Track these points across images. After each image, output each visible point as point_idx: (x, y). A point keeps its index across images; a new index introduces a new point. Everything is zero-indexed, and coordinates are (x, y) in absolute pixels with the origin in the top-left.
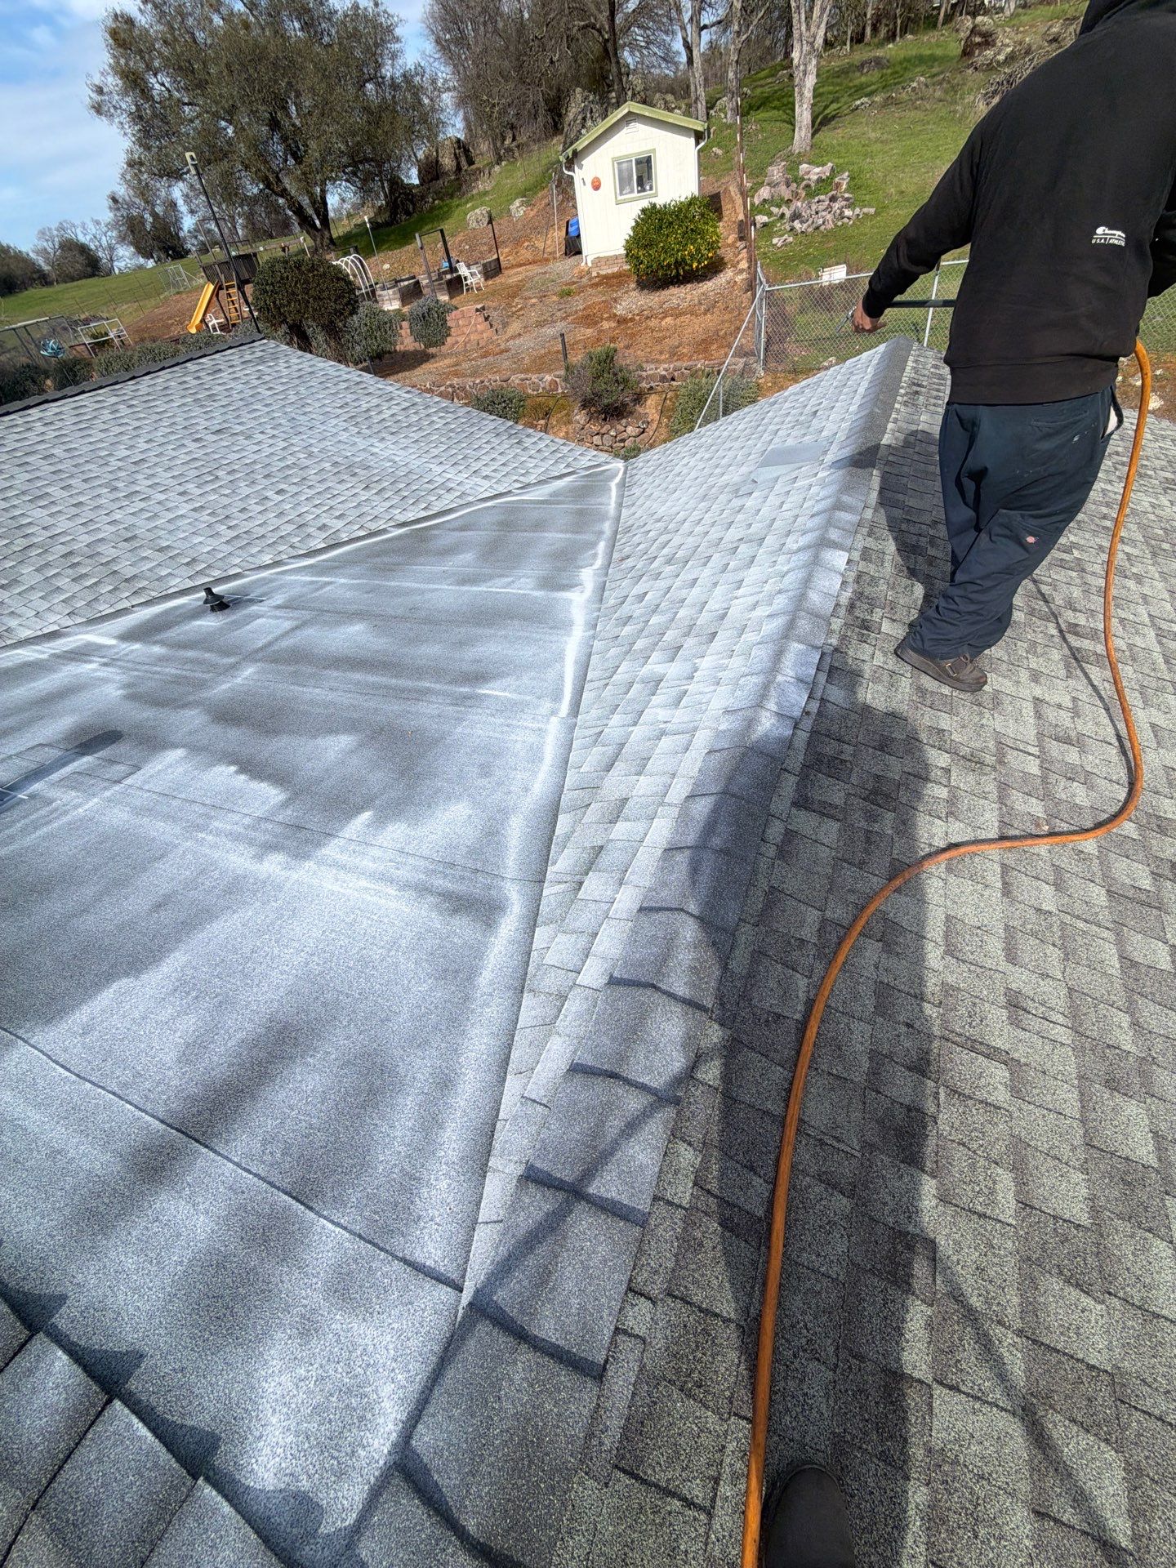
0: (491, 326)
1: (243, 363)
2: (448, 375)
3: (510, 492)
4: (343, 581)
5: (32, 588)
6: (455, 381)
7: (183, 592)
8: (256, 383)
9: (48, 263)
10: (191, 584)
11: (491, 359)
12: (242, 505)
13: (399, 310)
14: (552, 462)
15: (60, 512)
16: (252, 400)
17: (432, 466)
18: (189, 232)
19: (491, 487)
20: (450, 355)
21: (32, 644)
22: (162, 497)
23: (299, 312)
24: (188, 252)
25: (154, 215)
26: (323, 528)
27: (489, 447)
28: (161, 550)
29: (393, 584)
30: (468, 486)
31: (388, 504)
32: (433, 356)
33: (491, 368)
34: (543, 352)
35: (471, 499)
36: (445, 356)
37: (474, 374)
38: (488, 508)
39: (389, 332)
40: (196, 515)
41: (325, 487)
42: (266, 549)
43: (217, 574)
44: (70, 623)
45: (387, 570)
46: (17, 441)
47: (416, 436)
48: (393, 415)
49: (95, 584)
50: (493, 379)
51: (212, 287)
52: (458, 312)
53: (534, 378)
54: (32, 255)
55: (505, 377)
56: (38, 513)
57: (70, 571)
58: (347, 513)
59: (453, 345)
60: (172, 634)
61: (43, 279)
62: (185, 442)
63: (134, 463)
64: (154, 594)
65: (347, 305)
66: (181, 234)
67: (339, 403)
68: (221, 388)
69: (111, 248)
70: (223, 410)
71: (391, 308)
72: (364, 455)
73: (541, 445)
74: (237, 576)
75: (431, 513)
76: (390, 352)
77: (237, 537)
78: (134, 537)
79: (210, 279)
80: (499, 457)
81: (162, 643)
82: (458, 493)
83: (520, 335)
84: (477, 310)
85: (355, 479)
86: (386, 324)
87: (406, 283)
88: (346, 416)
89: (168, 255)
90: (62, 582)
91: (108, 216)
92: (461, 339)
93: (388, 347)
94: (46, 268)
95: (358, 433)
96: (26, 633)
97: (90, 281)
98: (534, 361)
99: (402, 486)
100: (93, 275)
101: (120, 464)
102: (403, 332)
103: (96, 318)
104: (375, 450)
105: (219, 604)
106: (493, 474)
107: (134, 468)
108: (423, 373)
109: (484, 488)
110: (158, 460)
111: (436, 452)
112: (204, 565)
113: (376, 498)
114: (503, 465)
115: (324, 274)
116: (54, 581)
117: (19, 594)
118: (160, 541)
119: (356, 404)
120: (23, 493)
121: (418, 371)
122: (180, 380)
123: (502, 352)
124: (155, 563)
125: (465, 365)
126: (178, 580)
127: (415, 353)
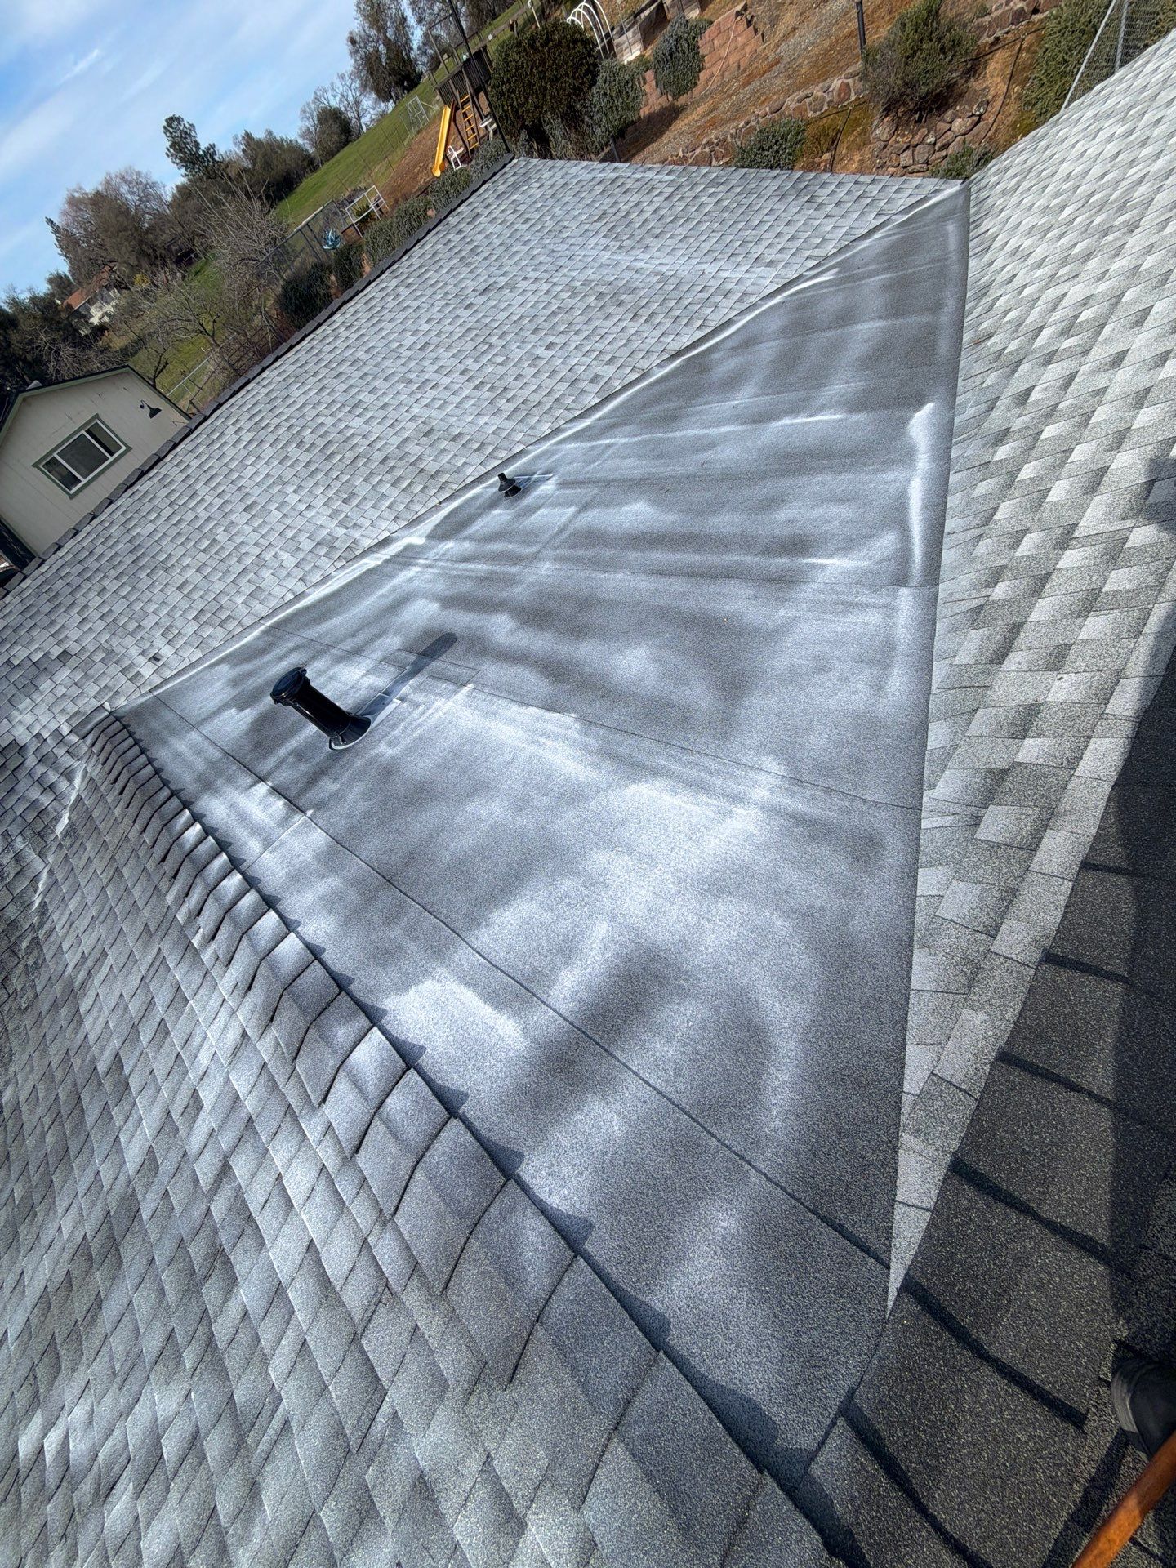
0: (756, 31)
1: (497, 198)
2: (702, 130)
3: (801, 276)
4: (624, 440)
5: (365, 499)
6: (714, 135)
7: (478, 480)
8: (512, 218)
9: (312, 145)
10: (483, 470)
11: (756, 83)
12: (515, 371)
13: (642, 56)
14: (856, 215)
15: (372, 417)
16: (510, 241)
17: (704, 267)
18: (419, 49)
19: (778, 276)
20: (703, 98)
21: (373, 552)
22: (447, 381)
23: (537, 107)
24: (420, 75)
25: (387, 43)
26: (595, 379)
27: (773, 218)
28: (455, 439)
29: (678, 434)
30: (749, 283)
31: (658, 332)
32: (683, 109)
33: (759, 98)
34: (827, 43)
35: (754, 299)
36: (697, 103)
37: (737, 113)
38: (776, 305)
39: (632, 95)
40: (478, 393)
41: (591, 328)
42: (545, 418)
43: (504, 454)
44: (396, 528)
45: (670, 419)
46: (330, 352)
47: (682, 231)
48: (655, 211)
49: (409, 485)
50: (760, 113)
51: (449, 110)
52: (713, 27)
53: (817, 91)
54: (300, 141)
55: (776, 105)
56: (357, 423)
57: (388, 476)
58: (617, 355)
59: (708, 80)
60: (477, 527)
61: (311, 165)
62: (458, 312)
63: (420, 349)
64: (455, 487)
65: (585, 75)
66: (413, 55)
67: (597, 214)
68: (481, 237)
69: (357, 103)
70: (486, 263)
71: (631, 58)
72: (628, 275)
73: (841, 193)
74: (521, 453)
75: (707, 331)
76: (633, 123)
77: (516, 410)
78: (431, 430)
79: (447, 103)
80: (786, 230)
81: (470, 538)
82: (738, 296)
83: (794, 29)
84: (738, 14)
85: (623, 309)
86: (628, 83)
87: (647, 12)
88: (604, 231)
89: (404, 88)
90: (385, 488)
91: (348, 64)
92: (716, 69)
93: (631, 116)
94: (311, 150)
95: (620, 247)
96: (367, 543)
97: (346, 150)
98: (815, 65)
99: (672, 303)
100: (347, 143)
101: (409, 353)
102: (647, 88)
103: (357, 191)
104: (639, 265)
105: (512, 488)
106: (780, 256)
107: (421, 355)
108: (672, 140)
109: (768, 279)
110: (439, 340)
111: (707, 246)
112: (492, 448)
113: (644, 328)
114: (792, 238)
115: (560, 41)
116: (378, 489)
117: (357, 506)
118: (452, 429)
119: (614, 210)
120: (343, 405)
121: (667, 137)
122: (444, 241)
123: (772, 66)
124: (452, 454)
125: (724, 106)
126: (473, 468)
127: (663, 110)
